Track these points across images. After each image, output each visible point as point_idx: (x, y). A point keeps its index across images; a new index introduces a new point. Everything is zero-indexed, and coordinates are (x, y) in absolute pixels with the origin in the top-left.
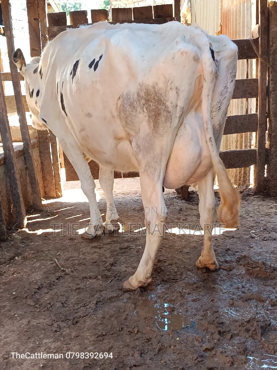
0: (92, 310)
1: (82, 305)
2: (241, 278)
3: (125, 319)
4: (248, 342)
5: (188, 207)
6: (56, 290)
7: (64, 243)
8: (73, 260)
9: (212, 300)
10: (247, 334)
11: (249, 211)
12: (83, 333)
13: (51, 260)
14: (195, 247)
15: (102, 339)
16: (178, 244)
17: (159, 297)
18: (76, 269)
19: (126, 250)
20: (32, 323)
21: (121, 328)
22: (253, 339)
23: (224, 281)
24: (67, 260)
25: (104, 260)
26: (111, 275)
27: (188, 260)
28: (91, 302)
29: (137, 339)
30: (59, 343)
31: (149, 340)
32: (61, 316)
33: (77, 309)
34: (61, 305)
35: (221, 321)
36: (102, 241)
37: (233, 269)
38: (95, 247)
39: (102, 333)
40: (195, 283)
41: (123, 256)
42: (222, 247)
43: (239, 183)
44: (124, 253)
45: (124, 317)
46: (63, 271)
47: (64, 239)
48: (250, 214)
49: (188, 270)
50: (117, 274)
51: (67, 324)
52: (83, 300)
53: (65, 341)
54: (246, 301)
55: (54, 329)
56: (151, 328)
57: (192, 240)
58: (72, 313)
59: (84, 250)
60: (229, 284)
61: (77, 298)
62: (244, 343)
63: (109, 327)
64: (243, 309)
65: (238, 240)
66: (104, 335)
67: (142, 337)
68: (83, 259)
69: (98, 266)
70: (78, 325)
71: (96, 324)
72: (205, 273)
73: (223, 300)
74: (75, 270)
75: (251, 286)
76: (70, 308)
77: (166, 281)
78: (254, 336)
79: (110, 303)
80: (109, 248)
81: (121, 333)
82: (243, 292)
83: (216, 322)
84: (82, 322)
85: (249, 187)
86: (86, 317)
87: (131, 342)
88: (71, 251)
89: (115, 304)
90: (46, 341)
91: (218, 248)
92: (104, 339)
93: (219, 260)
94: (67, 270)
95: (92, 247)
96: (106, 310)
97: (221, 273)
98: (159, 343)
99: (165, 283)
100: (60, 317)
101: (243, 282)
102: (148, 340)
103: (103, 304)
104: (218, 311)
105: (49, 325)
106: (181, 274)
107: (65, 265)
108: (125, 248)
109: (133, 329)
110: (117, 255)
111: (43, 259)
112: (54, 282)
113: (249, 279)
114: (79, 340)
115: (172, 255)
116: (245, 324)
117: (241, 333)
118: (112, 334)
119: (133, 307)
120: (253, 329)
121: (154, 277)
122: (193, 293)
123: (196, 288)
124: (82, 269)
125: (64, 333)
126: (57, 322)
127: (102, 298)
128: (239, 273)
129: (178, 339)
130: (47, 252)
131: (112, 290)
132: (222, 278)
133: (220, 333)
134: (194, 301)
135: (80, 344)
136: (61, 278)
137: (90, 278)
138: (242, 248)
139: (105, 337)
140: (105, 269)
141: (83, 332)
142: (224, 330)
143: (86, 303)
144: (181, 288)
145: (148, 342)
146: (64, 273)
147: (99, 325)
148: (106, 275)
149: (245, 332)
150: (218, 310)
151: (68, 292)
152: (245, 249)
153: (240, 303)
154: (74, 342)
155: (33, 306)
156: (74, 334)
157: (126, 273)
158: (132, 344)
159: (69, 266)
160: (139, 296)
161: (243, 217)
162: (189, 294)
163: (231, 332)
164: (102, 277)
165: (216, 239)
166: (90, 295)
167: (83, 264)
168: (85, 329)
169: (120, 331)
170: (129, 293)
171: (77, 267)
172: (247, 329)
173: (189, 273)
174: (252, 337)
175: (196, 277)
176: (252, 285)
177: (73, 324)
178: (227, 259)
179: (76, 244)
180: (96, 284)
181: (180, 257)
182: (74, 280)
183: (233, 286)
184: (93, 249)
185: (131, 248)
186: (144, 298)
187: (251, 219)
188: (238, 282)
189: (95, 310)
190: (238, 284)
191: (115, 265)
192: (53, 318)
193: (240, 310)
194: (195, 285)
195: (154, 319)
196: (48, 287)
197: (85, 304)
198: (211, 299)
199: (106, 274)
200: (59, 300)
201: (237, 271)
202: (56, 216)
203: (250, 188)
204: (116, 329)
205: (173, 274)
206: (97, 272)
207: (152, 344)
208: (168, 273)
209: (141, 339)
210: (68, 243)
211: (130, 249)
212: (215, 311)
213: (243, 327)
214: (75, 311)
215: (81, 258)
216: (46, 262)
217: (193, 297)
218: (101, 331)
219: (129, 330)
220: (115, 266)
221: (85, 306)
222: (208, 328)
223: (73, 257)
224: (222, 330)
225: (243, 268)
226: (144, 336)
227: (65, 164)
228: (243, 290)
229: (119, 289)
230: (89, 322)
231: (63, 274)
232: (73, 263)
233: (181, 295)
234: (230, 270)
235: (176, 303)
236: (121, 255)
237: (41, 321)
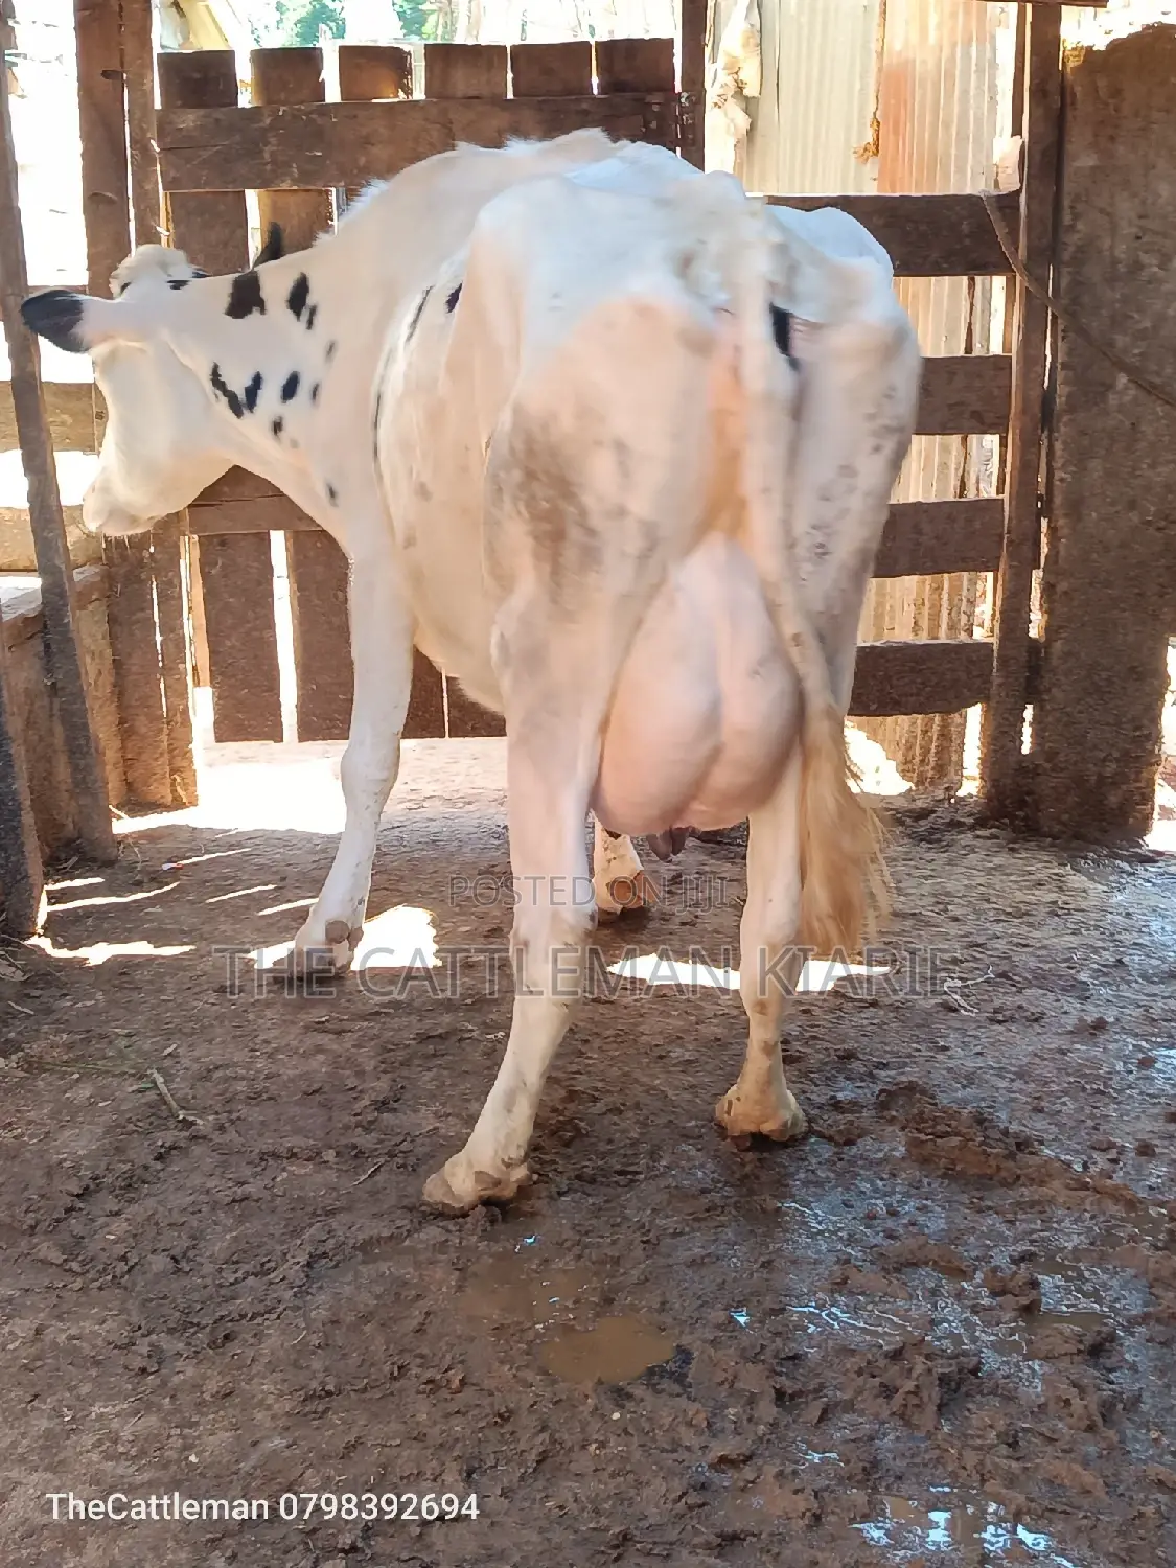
0: (292, 1288)
1: (255, 1267)
2: (885, 1176)
3: (418, 1331)
4: (885, 1435)
5: (707, 868)
6: (151, 1203)
7: (195, 1003)
8: (225, 1079)
9: (766, 1265)
10: (885, 1406)
11: (948, 894)
12: (249, 1381)
13: (141, 1078)
14: (719, 1040)
15: (320, 1408)
16: (652, 1029)
18: (239, 1118)
19: (442, 1048)
20: (50, 1335)
21: (400, 1368)
22: (907, 1423)
23: (819, 1184)
24: (206, 1076)
25: (351, 1086)
26: (376, 1150)
27: (687, 1096)
28: (288, 1257)
29: (458, 1412)
30: (152, 1420)
31: (504, 1418)
32: (166, 1310)
33: (232, 1284)
34: (171, 1265)
35: (792, 1348)
36: (349, 1001)
37: (860, 1137)
38: (320, 1027)
39: (323, 1384)
40: (704, 1191)
41: (429, 1069)
42: (826, 1045)
43: (920, 774)
44: (434, 1055)
45: (415, 1323)
46: (187, 1124)
47: (197, 989)
48: (950, 907)
49: (683, 1136)
50: (396, 1145)
51: (189, 1344)
52: (259, 1246)
53: (177, 1410)
54: (898, 1270)
55: (137, 1363)
56: (518, 1369)
57: (709, 1009)
58: (211, 1298)
59: (276, 1038)
60: (837, 1196)
61: (236, 1239)
62: (871, 1439)
63: (355, 1358)
64: (881, 1301)
65: (891, 1015)
66: (329, 1394)
67: (478, 1405)
68: (269, 1076)
69: (326, 1106)
70: (234, 1347)
71: (303, 1349)
72: (748, 1150)
73: (809, 1263)
74: (232, 1122)
75: (923, 1209)
76: (203, 1277)
77: (592, 1181)
78: (909, 1412)
79: (364, 1262)
80: (376, 1031)
81: (397, 1385)
82: (890, 1235)
83: (769, 1353)
84: (246, 1336)
85: (961, 793)
86: (266, 1316)
87: (435, 1423)
88: (223, 1042)
89: (383, 1267)
90: (102, 1410)
91: (809, 1046)
92: (327, 1410)
93: (809, 1099)
94: (199, 1121)
95: (307, 1028)
96: (347, 1290)
97: (813, 1151)
98: (542, 1431)
99: (589, 1188)
100: (163, 1316)
101: (893, 1193)
102: (500, 1416)
103: (336, 1266)
104: (782, 1310)
105: (115, 1347)
106: (654, 1155)
107: (194, 1097)
108: (440, 1036)
109: (447, 1371)
110: (406, 1064)
111: (107, 1072)
112: (146, 1167)
113: (920, 1181)
114: (231, 1411)
115: (627, 1069)
116: (882, 1363)
117: (864, 1401)
118: (364, 1390)
119: (453, 1283)
120: (910, 1385)
121: (547, 1162)
122: (693, 1230)
123: (708, 1211)
124: (262, 1118)
125: (176, 1379)
126: (150, 1333)
127: (331, 1243)
128: (881, 1155)
129: (616, 1416)
130: (124, 1043)
131: (375, 1210)
132: (813, 1172)
133: (780, 1395)
134: (693, 1263)
135: (233, 1429)
136: (174, 1152)
137: (294, 1155)
138: (905, 1049)
139: (335, 1402)
140: (353, 1119)
141: (251, 1379)
142: (798, 1386)
143: (269, 1261)
144: (649, 1212)
145: (502, 1426)
146: (187, 1134)
147: (314, 1353)
148: (354, 1147)
149: (877, 1396)
150: (782, 1306)
151: (200, 1211)
152: (917, 1053)
153: (870, 1277)
154: (212, 1416)
155: (58, 1265)
156: (213, 1386)
157: (435, 1138)
158: (437, 1429)
159: (211, 1102)
160: (481, 1239)
161: (922, 921)
162: (675, 1235)
163: (826, 1396)
164: (337, 1153)
165: (805, 1012)
166: (285, 1227)
167: (265, 1096)
168: (259, 1366)
169: (394, 1378)
170: (441, 1224)
171: (243, 1110)
172: (886, 1386)
173: (684, 1147)
174: (902, 1417)
175: (710, 1165)
176: (926, 1207)
177: (213, 1345)
178: (840, 1096)
179: (245, 1011)
180: (314, 1181)
181: (657, 1082)
182: (224, 1165)
183: (852, 1207)
184: (309, 1034)
185: (467, 1035)
186: (497, 1248)
187: (953, 929)
188: (876, 1190)
189: (302, 1292)
190: (873, 1201)
191: (396, 1105)
192: (135, 1319)
193: (870, 1307)
194: (705, 1201)
195: (530, 1335)
196: (121, 1188)
197: (263, 1265)
198: (763, 1259)
199: (354, 1140)
200: (161, 1246)
201: (876, 1145)
202: (166, 888)
203: (962, 799)
204: (380, 1370)
205: (622, 1151)
206: (320, 1134)
207: (513, 1433)
208: (603, 1147)
209: (475, 1412)
210: (213, 1004)
211: (460, 1040)
212: (772, 1309)
213: (874, 1376)
214: (223, 1291)
215: (259, 1071)
216: (115, 1084)
217: (690, 1249)
218: (321, 1375)
219: (429, 1374)
220: (395, 1110)
221: (262, 1272)
222: (735, 1377)
223: (227, 1066)
224: (789, 1386)
225: (900, 1134)
226: (486, 1401)
227: (211, 671)
228: (890, 1224)
229: (404, 1208)
230: (274, 1340)
231: (185, 1138)
232: (226, 1090)
233: (645, 1238)
234: (850, 1142)
235: (622, 1271)
236: (420, 1066)
237: (87, 1326)
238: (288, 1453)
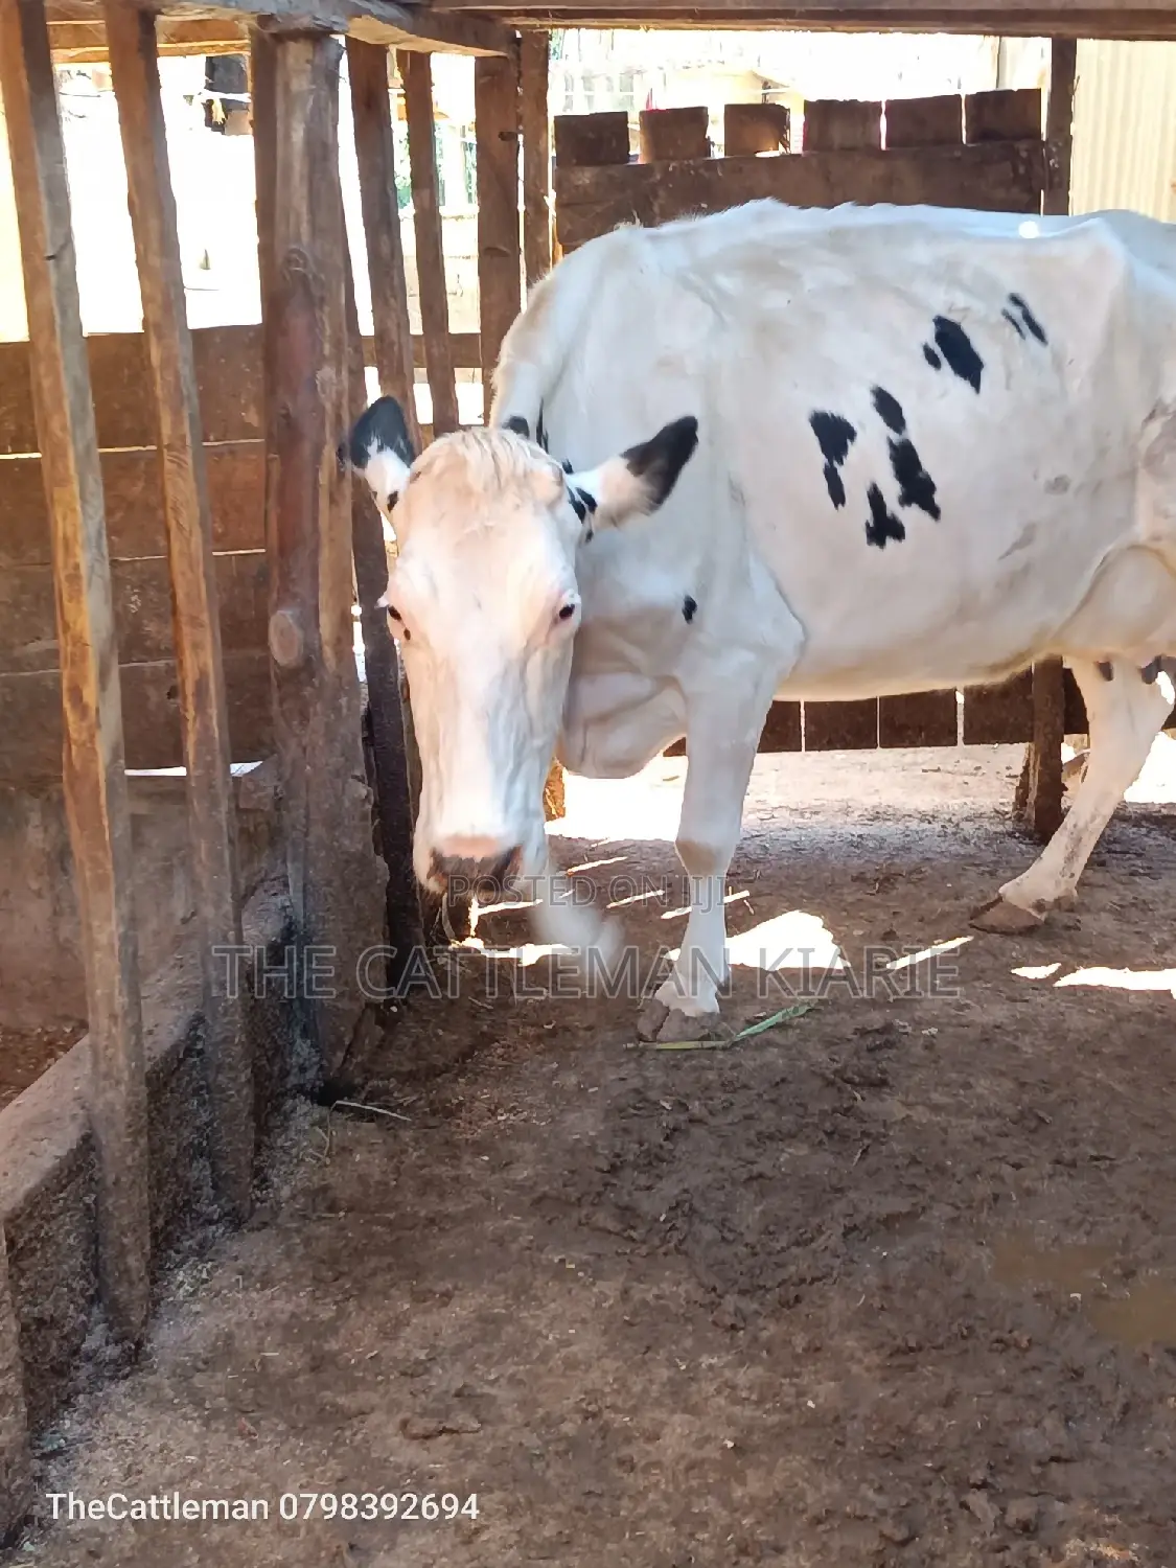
8: (694, 1069)
17: (1066, 1222)
20: (636, 1295)
21: (967, 1329)
28: (823, 1229)
29: (1034, 1368)
31: (1078, 1373)
33: (779, 1252)
39: (906, 1341)
51: (762, 1304)
52: (789, 1219)
55: (727, 1320)
58: (766, 1263)
61: (763, 1212)
66: (911, 1350)
67: (1050, 1362)
68: (733, 1067)
70: (803, 1308)
71: (869, 1310)
79: (891, 1235)
81: (969, 1343)
84: (813, 1298)
86: (824, 1281)
90: (710, 1360)
102: (1075, 1372)
103: (868, 1238)
105: (701, 1305)
108: (878, 1030)
109: (1010, 1331)
112: (659, 1146)
118: (940, 1347)
125: (765, 1335)
135: (836, 1378)
136: (678, 1134)
137: (786, 1135)
139: (920, 1356)
143: (805, 1232)
145: (1080, 1383)
146: (685, 1117)
147: (880, 1315)
148: (837, 1130)
151: (723, 1187)
154: (812, 1368)
155: (617, 1234)
156: (800, 1342)
158: (1020, 1384)
159: (690, 1088)
168: (833, 1327)
169: (964, 1337)
177: (785, 1304)
185: (902, 1029)
195: (1070, 1303)
196: (645, 1166)
204: (948, 1332)
207: (1091, 1387)
214: (774, 1259)
219: (995, 1334)
226: (1057, 1359)
230: (839, 1301)
231: (685, 1121)
237: (667, 1288)
238: (894, 1400)
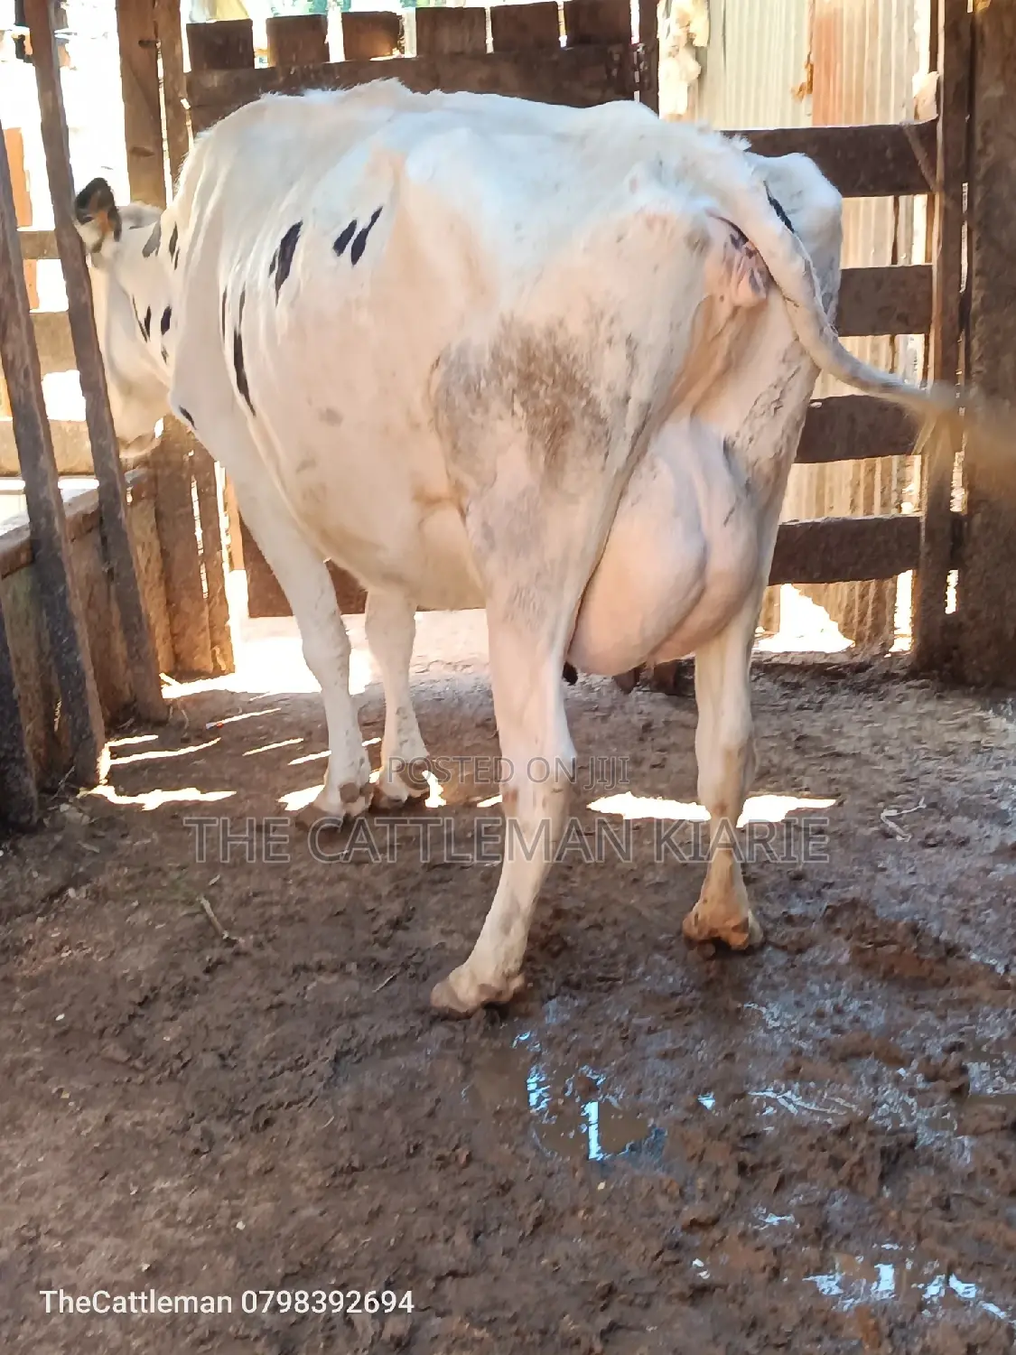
0: (322, 1080)
1: (290, 1062)
2: (833, 981)
3: (429, 1116)
4: (834, 1201)
6: (201, 1009)
8: (264, 904)
9: (729, 1056)
10: (833, 1176)
11: (884, 736)
13: (190, 904)
15: (348, 1182)
17: (548, 1041)
18: (274, 937)
19: (446, 875)
20: (117, 1122)
21: (415, 1147)
22: (853, 1191)
23: (774, 987)
24: (244, 903)
25: (370, 908)
26: (391, 962)
27: (658, 913)
28: (318, 1053)
29: (465, 1184)
30: (206, 1194)
31: (505, 1188)
32: (216, 1100)
33: (271, 1077)
34: (219, 1062)
35: (751, 1128)
37: (809, 946)
39: (350, 1161)
40: (673, 994)
41: (436, 893)
42: (778, 868)
43: (859, 633)
44: (441, 881)
45: (426, 1109)
46: (230, 943)
48: (886, 748)
49: (654, 947)
50: (409, 958)
51: (234, 1129)
52: (292, 1045)
53: (226, 1185)
54: (843, 1060)
55: (191, 1145)
56: (516, 1147)
58: (254, 1089)
60: (789, 998)
61: (274, 1039)
62: (822, 1204)
63: (376, 1139)
65: (836, 841)
66: (354, 1169)
67: (481, 1178)
68: (299, 901)
69: (349, 926)
70: (273, 1131)
71: (332, 1132)
72: (712, 959)
73: (767, 1055)
74: (269, 940)
75: (865, 1008)
76: (246, 1072)
77: (578, 986)
78: (854, 1181)
79: (382, 1057)
81: (413, 1161)
82: (837, 1030)
83: (733, 1131)
84: (283, 1122)
85: (894, 649)
86: (301, 1104)
87: (446, 1194)
88: (260, 873)
89: (400, 1061)
90: (163, 1185)
91: (764, 869)
92: (354, 1183)
93: (764, 914)
94: (241, 940)
96: (368, 1082)
97: (769, 958)
98: (537, 1199)
99: (574, 993)
100: (212, 1105)
101: (839, 994)
102: (502, 1187)
103: (359, 1061)
105: (174, 1131)
106: (630, 964)
107: (236, 919)
108: (444, 865)
109: (454, 1150)
110: (415, 889)
111: (161, 899)
112: (197, 979)
113: (863, 984)
114: (271, 1186)
115: (606, 891)
116: (831, 1139)
117: (815, 1171)
118: (385, 1166)
119: (459, 1073)
120: (855, 1158)
122: (665, 1028)
123: (677, 1011)
124: (294, 937)
125: (226, 1158)
126: (202, 1119)
127: (355, 1041)
128: (827, 962)
129: (601, 1186)
130: (176, 875)
131: (392, 1013)
132: (769, 976)
133: (742, 1167)
134: (665, 1055)
135: (275, 1198)
136: (220, 966)
137: (321, 968)
138: (848, 870)
139: (360, 1176)
140: (372, 937)
141: (287, 1158)
142: (758, 1160)
143: (302, 1057)
144: (627, 1012)
145: (503, 1195)
146: (231, 951)
147: (341, 1135)
148: (373, 959)
149: (826, 1168)
150: (743, 1091)
151: (243, 1016)
152: (859, 874)
153: (820, 1066)
154: (255, 1190)
155: (123, 1063)
156: (256, 1163)
157: (442, 952)
158: (447, 1199)
159: (250, 924)
160: (482, 1036)
161: (861, 760)
162: (650, 1032)
163: (783, 1167)
164: (359, 966)
166: (315, 1028)
167: (296, 919)
168: (295, 1147)
169: (409, 1155)
170: (448, 1024)
171: (276, 929)
172: (835, 1159)
173: (657, 957)
174: (849, 1185)
175: (679, 972)
176: (867, 1006)
177: (256, 1128)
178: (792, 911)
180: (339, 990)
181: (633, 902)
182: (263, 977)
183: (803, 1006)
186: (497, 1044)
188: (824, 992)
189: (330, 1083)
190: (822, 1001)
191: (408, 924)
192: (189, 1108)
194: (675, 1002)
196: (176, 997)
197: (297, 1061)
198: (726, 1051)
199: (373, 954)
200: (210, 1046)
201: (824, 954)
202: (211, 744)
203: (896, 654)
204: (398, 1149)
205: (603, 961)
206: (343, 949)
207: (513, 1202)
208: (586, 958)
209: (480, 1184)
211: (463, 868)
213: (824, 1151)
214: (263, 1084)
215: (291, 897)
216: (169, 910)
217: (663, 1044)
218: (347, 1154)
219: (439, 1152)
220: (406, 929)
221: (296, 1066)
222: (704, 1152)
223: (264, 893)
224: (750, 1159)
225: (845, 943)
226: (490, 1175)
227: (244, 557)
228: (837, 1020)
229: (416, 1010)
230: (307, 1124)
231: (230, 954)
232: (263, 914)
233: (624, 1035)
234: (801, 951)
235: (604, 1063)
236: (427, 891)
237: (149, 1115)
238: (320, 1219)
